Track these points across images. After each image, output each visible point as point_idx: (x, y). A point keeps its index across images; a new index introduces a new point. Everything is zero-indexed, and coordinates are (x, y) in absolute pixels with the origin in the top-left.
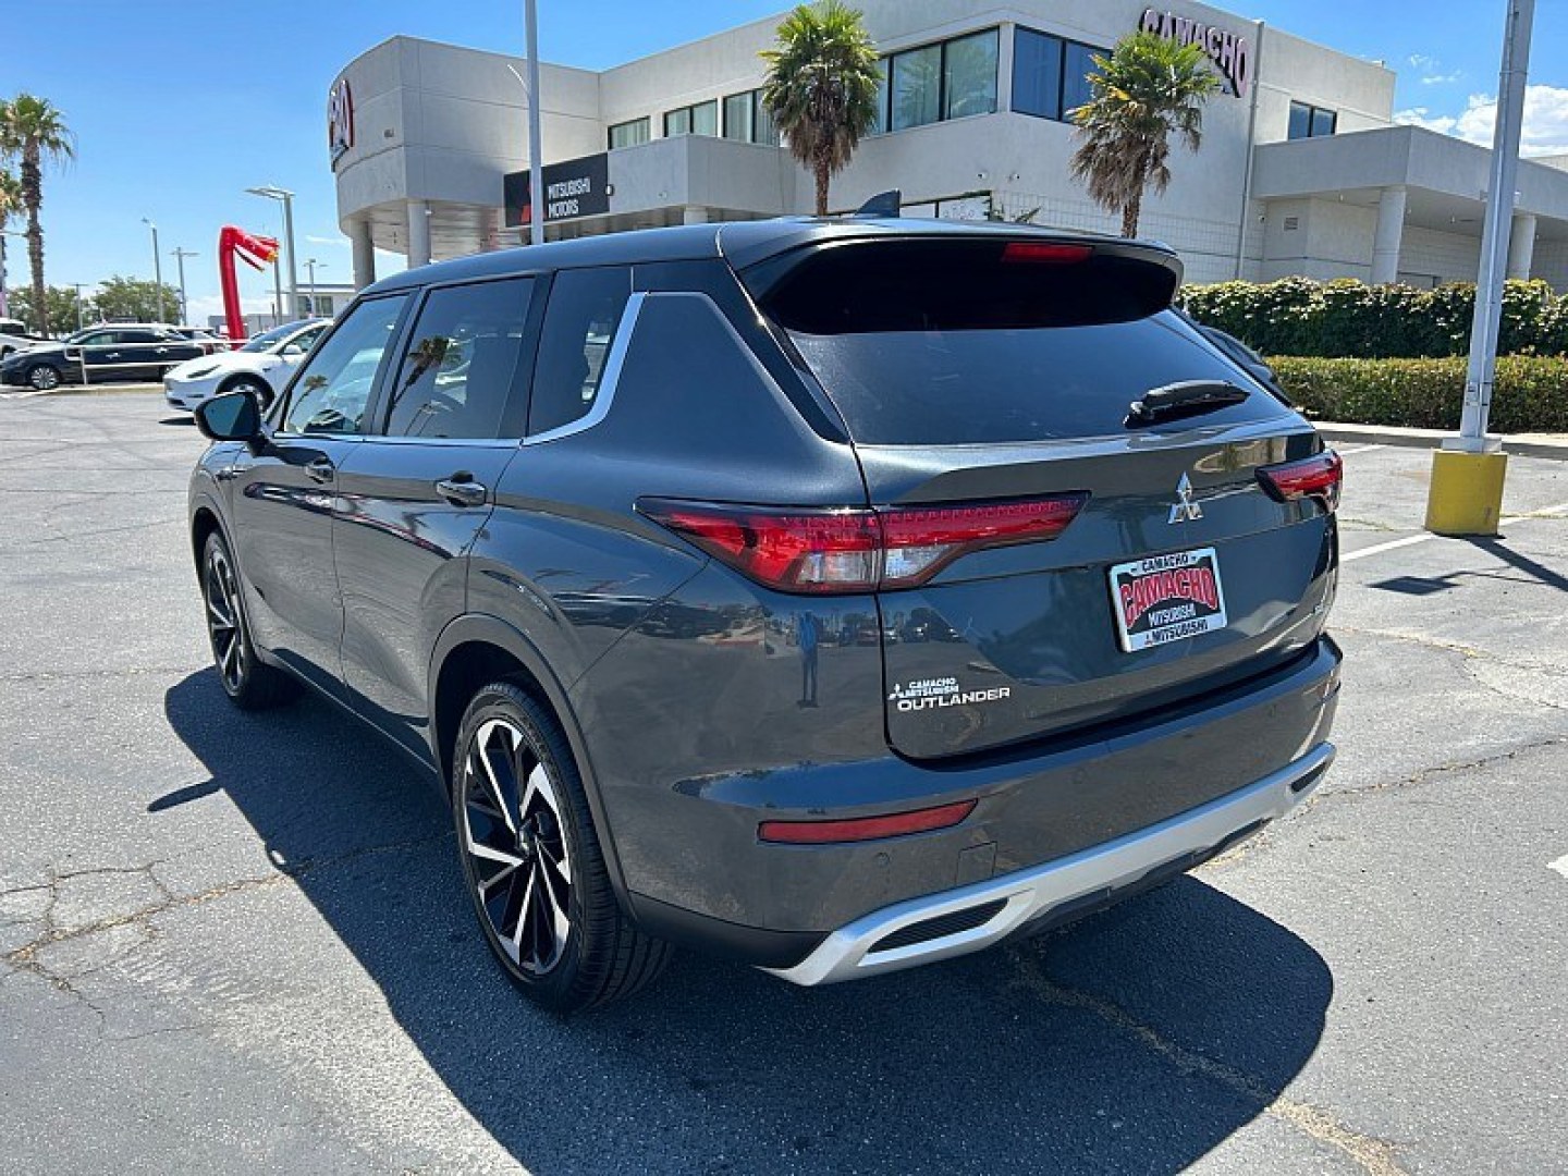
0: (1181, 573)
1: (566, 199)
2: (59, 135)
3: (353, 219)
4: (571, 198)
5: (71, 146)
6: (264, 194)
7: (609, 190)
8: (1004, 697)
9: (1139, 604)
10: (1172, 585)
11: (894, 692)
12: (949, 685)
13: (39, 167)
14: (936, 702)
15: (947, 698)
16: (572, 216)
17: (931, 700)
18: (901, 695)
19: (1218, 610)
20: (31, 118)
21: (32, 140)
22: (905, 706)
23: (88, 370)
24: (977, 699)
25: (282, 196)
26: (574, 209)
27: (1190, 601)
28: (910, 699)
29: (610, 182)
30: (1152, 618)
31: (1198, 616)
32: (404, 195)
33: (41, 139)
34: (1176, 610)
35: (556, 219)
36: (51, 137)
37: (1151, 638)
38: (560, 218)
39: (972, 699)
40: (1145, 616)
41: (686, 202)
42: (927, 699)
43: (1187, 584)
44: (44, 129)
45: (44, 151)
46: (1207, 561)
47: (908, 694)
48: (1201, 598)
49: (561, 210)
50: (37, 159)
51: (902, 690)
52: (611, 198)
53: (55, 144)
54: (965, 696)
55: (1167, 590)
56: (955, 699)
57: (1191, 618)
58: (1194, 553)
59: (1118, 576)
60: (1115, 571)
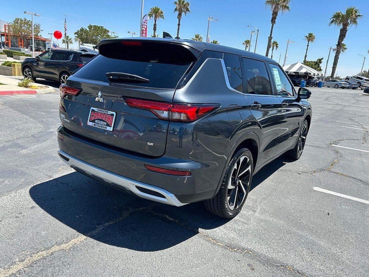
0: (106, 115)
8: (69, 122)
9: (94, 117)
10: (103, 116)
12: (64, 116)
19: (111, 127)
24: (66, 120)
27: (106, 122)
31: (106, 125)
34: (102, 122)
37: (93, 124)
40: (95, 120)
43: (107, 118)
46: (113, 115)
48: (109, 122)
55: (102, 117)
56: (64, 119)
57: (104, 125)
58: (110, 112)
59: (92, 110)
60: (92, 108)
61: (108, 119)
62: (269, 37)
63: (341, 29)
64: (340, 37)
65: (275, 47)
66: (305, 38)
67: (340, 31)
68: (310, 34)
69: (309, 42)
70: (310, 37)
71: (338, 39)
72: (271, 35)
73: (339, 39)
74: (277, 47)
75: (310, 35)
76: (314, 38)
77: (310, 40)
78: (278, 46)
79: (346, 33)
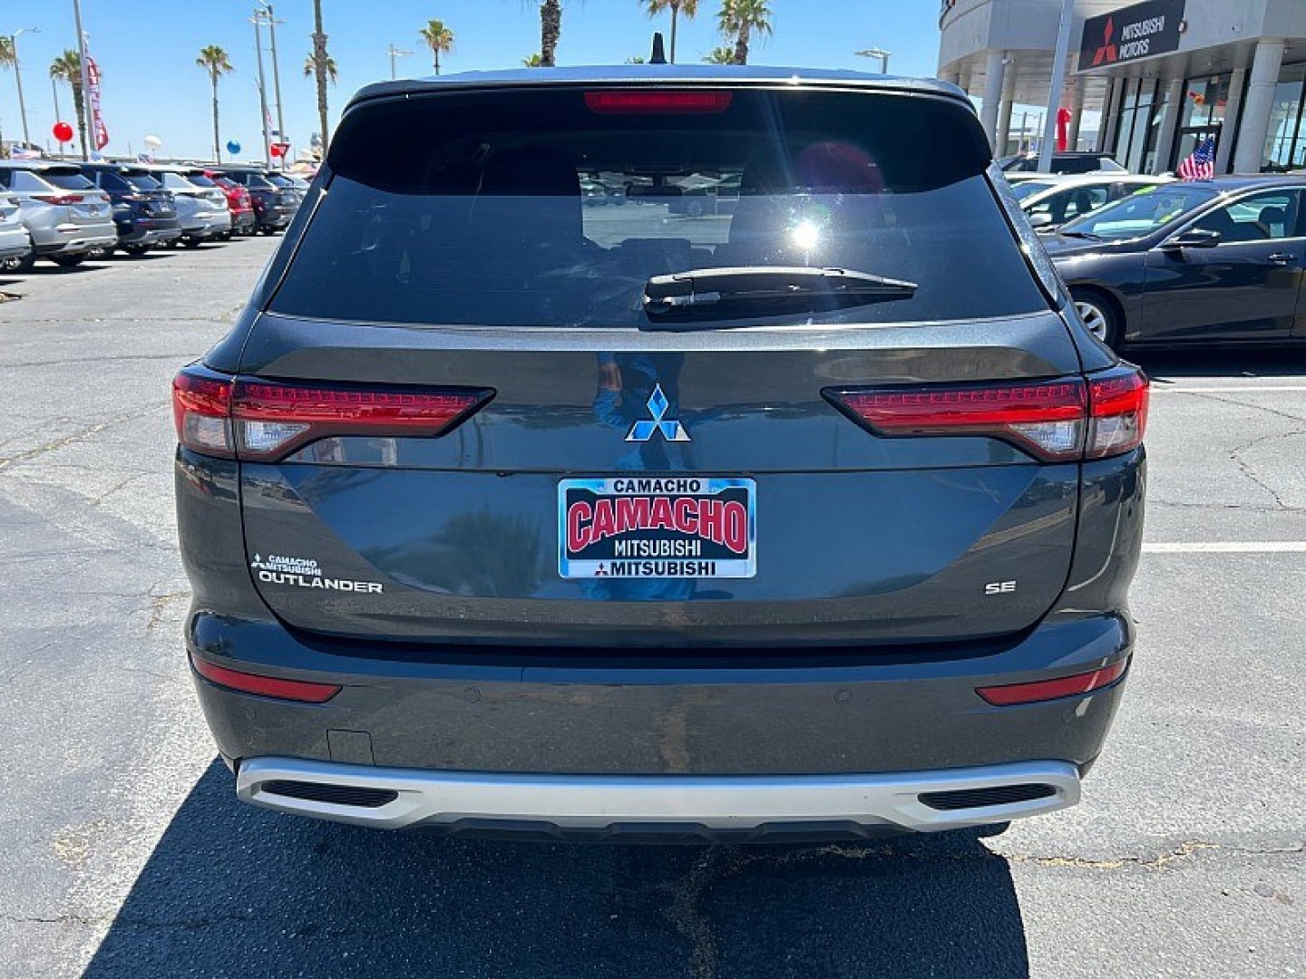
0: (685, 501)
1: (1139, 39)
2: (763, 17)
3: (948, 71)
4: (1144, 38)
5: (772, 27)
6: (869, 56)
7: (1181, 27)
8: (374, 591)
9: (598, 528)
10: (666, 513)
11: (255, 561)
12: (310, 567)
13: (747, 45)
14: (296, 581)
15: (308, 579)
16: (1141, 56)
17: (291, 577)
18: (262, 566)
19: (745, 556)
20: (747, 6)
21: (746, 22)
22: (266, 576)
23: (720, 204)
24: (342, 588)
25: (881, 56)
26: (1145, 48)
27: (696, 537)
28: (272, 571)
29: (1184, 19)
30: (620, 547)
31: (702, 557)
32: (985, 47)
33: (752, 22)
34: (665, 546)
35: (1126, 59)
36: (760, 19)
37: (607, 569)
38: (1130, 58)
39: (336, 586)
40: (607, 543)
41: (1259, 35)
42: (287, 576)
43: (694, 516)
44: (755, 14)
45: (753, 30)
46: (738, 494)
47: (269, 566)
48: (718, 537)
49: (1132, 50)
50: (746, 38)
51: (264, 560)
52: (1182, 36)
53: (761, 25)
54: (327, 582)
55: (657, 519)
56: (316, 583)
57: (691, 557)
59: (569, 492)
60: (565, 485)
61: (706, 519)
62: (314, 37)
63: (543, 7)
64: (544, 36)
65: (328, 75)
66: (423, 37)
67: (540, 14)
68: (433, 24)
69: (436, 51)
70: (437, 33)
71: (541, 42)
72: (319, 26)
73: (545, 43)
74: (333, 71)
75: (437, 28)
76: (450, 39)
77: (439, 45)
78: (335, 67)
79: (558, 21)
